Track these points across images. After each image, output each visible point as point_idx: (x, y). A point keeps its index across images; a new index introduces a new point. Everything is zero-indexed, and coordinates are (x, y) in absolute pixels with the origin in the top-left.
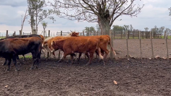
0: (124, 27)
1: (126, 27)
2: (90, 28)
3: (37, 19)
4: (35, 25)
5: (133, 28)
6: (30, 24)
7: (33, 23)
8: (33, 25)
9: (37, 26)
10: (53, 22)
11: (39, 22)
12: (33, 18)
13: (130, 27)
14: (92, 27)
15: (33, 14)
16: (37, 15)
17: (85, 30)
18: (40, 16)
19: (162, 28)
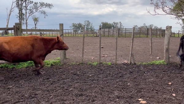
0: (113, 24)
1: (115, 24)
2: (78, 24)
3: (26, 13)
4: (24, 20)
5: (122, 25)
6: (19, 18)
7: (21, 17)
8: (22, 20)
9: (26, 21)
10: (45, 17)
11: (29, 16)
12: (22, 12)
13: (119, 25)
14: (80, 23)
15: (21, 7)
16: (26, 8)
17: (72, 26)
18: (30, 10)
19: (150, 26)
